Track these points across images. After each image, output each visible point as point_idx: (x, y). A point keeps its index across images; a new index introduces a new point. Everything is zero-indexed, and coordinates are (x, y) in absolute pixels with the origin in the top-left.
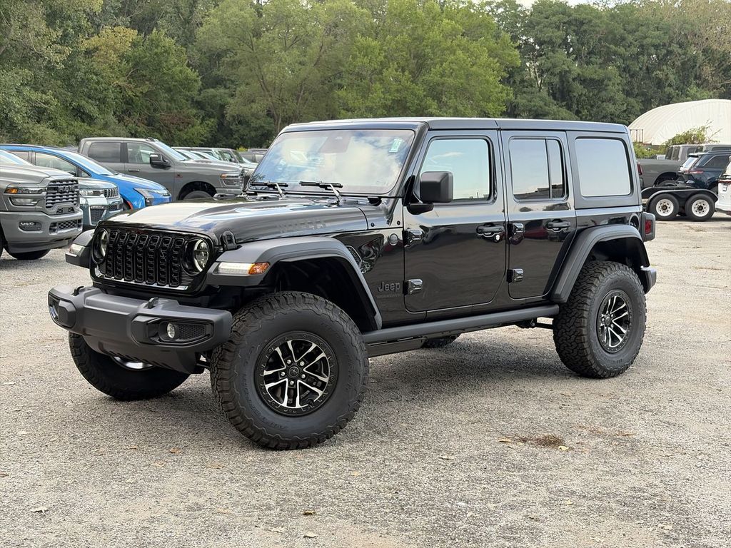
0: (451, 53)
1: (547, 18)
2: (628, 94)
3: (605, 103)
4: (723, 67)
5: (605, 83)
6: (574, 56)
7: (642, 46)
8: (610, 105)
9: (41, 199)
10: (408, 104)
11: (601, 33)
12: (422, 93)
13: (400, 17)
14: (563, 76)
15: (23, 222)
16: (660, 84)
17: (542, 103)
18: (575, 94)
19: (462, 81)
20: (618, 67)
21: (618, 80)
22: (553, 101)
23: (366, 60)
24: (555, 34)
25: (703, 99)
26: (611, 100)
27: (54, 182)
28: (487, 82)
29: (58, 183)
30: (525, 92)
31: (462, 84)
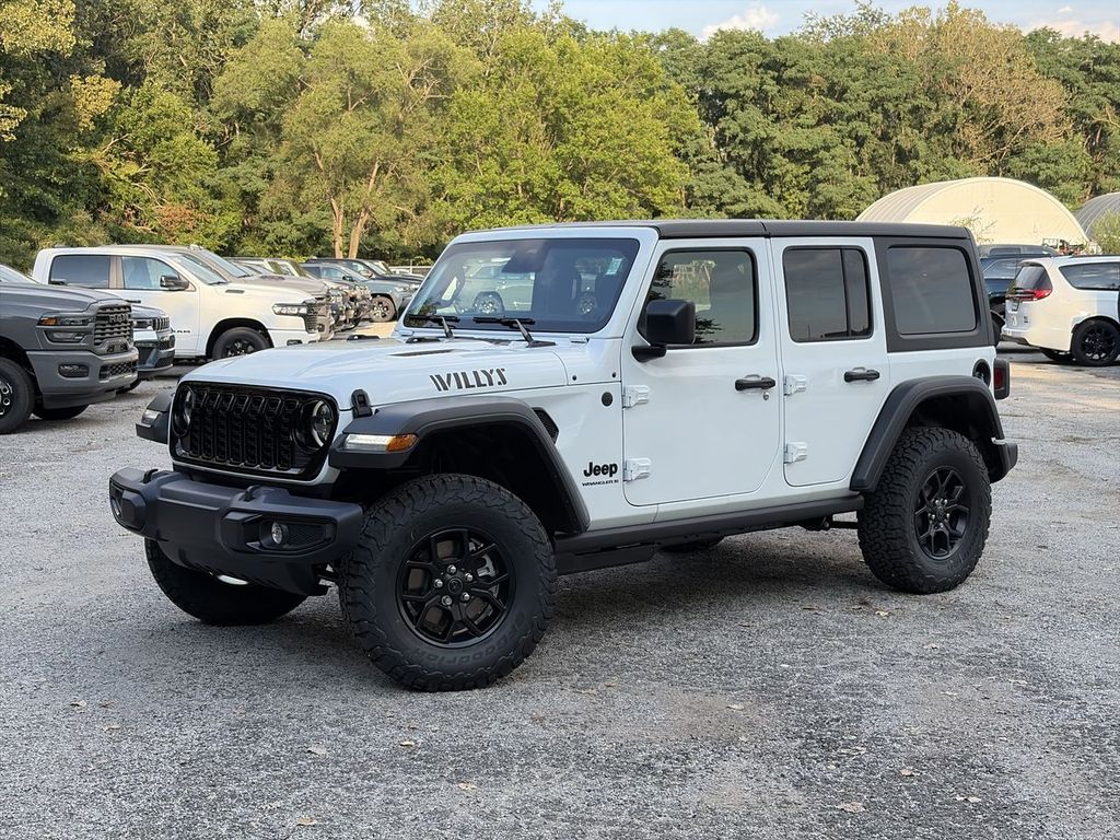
1: (730, 59)
4: (994, 130)
5: (820, 155)
7: (874, 101)
9: (87, 332)
10: (536, 190)
11: (813, 80)
12: (556, 174)
14: (758, 145)
15: (63, 366)
16: (901, 155)
17: (728, 186)
18: (777, 172)
20: (840, 131)
22: (745, 182)
24: (744, 83)
26: (830, 179)
27: (104, 308)
28: (653, 156)
29: (108, 311)
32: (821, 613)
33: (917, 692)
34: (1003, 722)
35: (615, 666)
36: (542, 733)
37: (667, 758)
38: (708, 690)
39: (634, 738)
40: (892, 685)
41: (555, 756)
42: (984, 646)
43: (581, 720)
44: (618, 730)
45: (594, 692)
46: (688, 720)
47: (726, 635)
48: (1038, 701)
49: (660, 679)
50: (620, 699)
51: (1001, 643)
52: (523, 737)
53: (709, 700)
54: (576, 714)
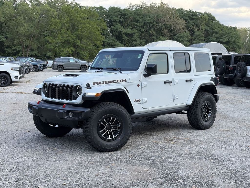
0: (84, 25)
1: (114, 13)
2: (141, 38)
3: (133, 42)
4: (170, 30)
5: (133, 35)
6: (123, 26)
7: (144, 23)
8: (135, 42)
10: (70, 42)
11: (131, 18)
12: (75, 38)
13: (66, 12)
14: (120, 33)
16: (150, 35)
17: (113, 42)
18: (124, 39)
19: (88, 34)
20: (137, 30)
21: (137, 34)
22: (117, 41)
23: (55, 26)
24: (117, 18)
25: (164, 40)
26: (135, 41)
28: (97, 34)
30: (107, 38)
31: (88, 35)
32: (158, 143)
33: (188, 164)
34: (212, 172)
35: (113, 159)
36: (99, 180)
37: (133, 185)
38: (137, 165)
39: (123, 180)
40: (182, 162)
41: (104, 186)
42: (199, 151)
43: (108, 175)
44: (118, 178)
45: (109, 167)
46: (135, 174)
47: (138, 150)
48: (218, 165)
49: (125, 163)
50: (116, 169)
51: (203, 150)
52: (95, 181)
53: (139, 168)
54: (106, 173)
